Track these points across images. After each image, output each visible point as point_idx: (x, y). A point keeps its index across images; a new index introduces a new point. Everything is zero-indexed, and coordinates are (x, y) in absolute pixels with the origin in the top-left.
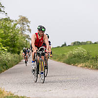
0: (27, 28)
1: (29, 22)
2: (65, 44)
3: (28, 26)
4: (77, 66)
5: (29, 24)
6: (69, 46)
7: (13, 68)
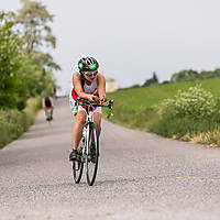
0: (44, 34)
1: (51, 18)
2: (155, 79)
3: (46, 28)
4: (188, 140)
5: (49, 24)
6: (165, 83)
7: (4, 149)
